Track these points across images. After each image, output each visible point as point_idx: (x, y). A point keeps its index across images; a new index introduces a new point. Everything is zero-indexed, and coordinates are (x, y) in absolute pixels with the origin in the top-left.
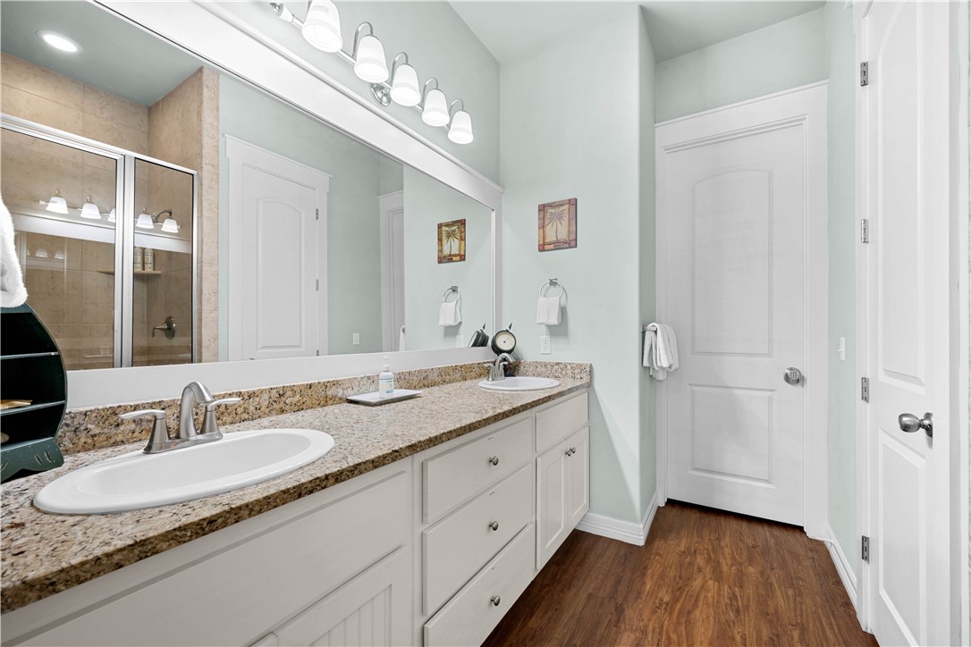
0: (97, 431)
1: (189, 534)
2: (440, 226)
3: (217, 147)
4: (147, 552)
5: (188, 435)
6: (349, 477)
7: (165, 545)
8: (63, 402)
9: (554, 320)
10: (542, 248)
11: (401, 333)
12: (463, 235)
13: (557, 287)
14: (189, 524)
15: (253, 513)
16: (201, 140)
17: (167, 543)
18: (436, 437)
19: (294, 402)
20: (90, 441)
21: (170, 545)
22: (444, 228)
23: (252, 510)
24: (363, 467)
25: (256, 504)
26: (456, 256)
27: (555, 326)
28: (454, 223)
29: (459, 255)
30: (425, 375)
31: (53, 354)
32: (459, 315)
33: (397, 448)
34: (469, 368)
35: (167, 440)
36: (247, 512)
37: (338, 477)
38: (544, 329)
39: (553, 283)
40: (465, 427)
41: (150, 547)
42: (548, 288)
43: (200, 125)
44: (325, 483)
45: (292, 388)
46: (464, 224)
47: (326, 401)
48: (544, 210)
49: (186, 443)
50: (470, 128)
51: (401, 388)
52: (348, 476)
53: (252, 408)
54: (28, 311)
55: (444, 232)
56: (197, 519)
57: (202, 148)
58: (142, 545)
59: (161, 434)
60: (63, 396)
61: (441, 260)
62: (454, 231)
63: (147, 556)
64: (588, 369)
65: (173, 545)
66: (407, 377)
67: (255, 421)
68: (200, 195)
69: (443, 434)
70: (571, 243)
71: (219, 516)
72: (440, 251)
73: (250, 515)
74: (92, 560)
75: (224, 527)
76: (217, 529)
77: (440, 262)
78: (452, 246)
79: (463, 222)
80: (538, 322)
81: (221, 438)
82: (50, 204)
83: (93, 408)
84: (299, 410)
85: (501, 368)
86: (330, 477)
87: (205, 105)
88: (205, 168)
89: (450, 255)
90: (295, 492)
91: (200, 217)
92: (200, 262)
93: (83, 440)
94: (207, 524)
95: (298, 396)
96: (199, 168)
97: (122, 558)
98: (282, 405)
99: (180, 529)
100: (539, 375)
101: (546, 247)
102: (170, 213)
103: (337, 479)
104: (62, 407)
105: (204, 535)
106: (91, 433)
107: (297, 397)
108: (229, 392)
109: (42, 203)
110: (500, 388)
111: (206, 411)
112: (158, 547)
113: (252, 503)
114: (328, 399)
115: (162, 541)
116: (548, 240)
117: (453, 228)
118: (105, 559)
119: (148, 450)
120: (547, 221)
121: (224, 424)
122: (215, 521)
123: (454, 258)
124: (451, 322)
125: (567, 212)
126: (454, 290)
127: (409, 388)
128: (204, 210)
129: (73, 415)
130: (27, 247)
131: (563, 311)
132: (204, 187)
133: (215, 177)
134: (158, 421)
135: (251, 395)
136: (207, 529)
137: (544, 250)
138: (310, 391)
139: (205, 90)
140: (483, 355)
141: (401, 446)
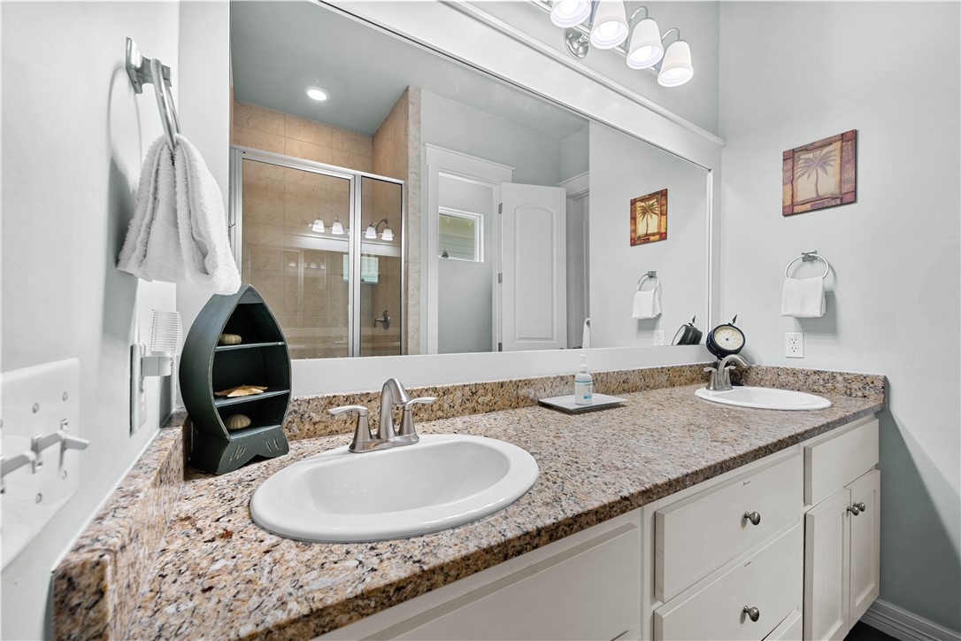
0: (318, 420)
1: (373, 604)
2: (633, 202)
3: (419, 156)
4: (324, 627)
5: (387, 435)
6: (566, 534)
7: (345, 618)
8: (288, 391)
9: (814, 309)
10: (789, 211)
11: (585, 325)
12: (664, 208)
13: (816, 264)
14: (373, 591)
15: (449, 579)
16: (407, 152)
17: (348, 616)
18: (677, 480)
19: (486, 401)
20: (312, 429)
21: (351, 619)
22: (639, 204)
23: (447, 575)
24: (583, 520)
25: (453, 566)
26: (654, 234)
27: (817, 318)
28: (651, 196)
29: (658, 233)
30: (625, 377)
31: (280, 344)
32: (658, 306)
33: (626, 494)
34: (679, 371)
35: (369, 440)
36: (441, 578)
37: (554, 533)
38: (793, 323)
39: (809, 258)
40: (715, 466)
41: (328, 619)
42: (800, 266)
43: (407, 139)
44: (536, 541)
45: (484, 386)
46: (666, 195)
47: (518, 402)
48: (793, 158)
49: (385, 445)
50: (689, 61)
51: (597, 392)
52: (565, 532)
53: (446, 406)
54: (260, 302)
55: (638, 209)
56: (382, 583)
57: (407, 160)
58: (319, 616)
59: (364, 433)
60: (288, 386)
61: (634, 242)
62: (652, 205)
63: (324, 632)
64: (880, 384)
65: (354, 618)
66: (605, 378)
67: (450, 420)
68: (407, 202)
69: (687, 475)
70: (847, 197)
71: (408, 580)
72: (634, 231)
73: (445, 582)
74: (262, 633)
75: (415, 596)
76: (406, 599)
77: (632, 245)
78: (649, 224)
79: (664, 194)
80: (783, 313)
81: (417, 442)
82: (315, 226)
83: (314, 396)
84: (490, 411)
85: (727, 374)
86: (543, 533)
87: (410, 120)
88: (411, 176)
89: (647, 235)
90: (499, 552)
91: (407, 222)
92: (407, 262)
93: (307, 427)
94: (395, 592)
95: (490, 395)
96: (405, 178)
97: (296, 632)
98: (474, 404)
99: (362, 596)
100: (782, 386)
101: (797, 209)
102: (386, 221)
103: (552, 535)
104: (288, 395)
105: (390, 606)
106: (313, 421)
107: (489, 397)
108: (426, 387)
109: (310, 225)
110: (730, 402)
111: (404, 410)
112: (337, 620)
113: (448, 564)
114: (519, 401)
115: (342, 612)
116: (799, 198)
117: (651, 202)
118: (277, 632)
119: (353, 448)
120: (798, 172)
121: (421, 420)
122: (404, 587)
123: (652, 238)
124: (649, 314)
125: (838, 152)
126: (652, 276)
127: (606, 393)
128: (410, 214)
129: (299, 402)
130: (305, 260)
131: (829, 297)
132: (410, 193)
133: (417, 183)
134: (361, 418)
135: (446, 392)
136: (394, 599)
137: (793, 214)
138: (501, 390)
139: (410, 106)
140: (694, 355)
141: (632, 491)
